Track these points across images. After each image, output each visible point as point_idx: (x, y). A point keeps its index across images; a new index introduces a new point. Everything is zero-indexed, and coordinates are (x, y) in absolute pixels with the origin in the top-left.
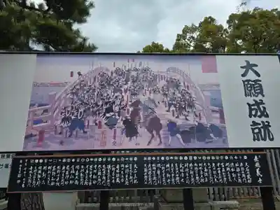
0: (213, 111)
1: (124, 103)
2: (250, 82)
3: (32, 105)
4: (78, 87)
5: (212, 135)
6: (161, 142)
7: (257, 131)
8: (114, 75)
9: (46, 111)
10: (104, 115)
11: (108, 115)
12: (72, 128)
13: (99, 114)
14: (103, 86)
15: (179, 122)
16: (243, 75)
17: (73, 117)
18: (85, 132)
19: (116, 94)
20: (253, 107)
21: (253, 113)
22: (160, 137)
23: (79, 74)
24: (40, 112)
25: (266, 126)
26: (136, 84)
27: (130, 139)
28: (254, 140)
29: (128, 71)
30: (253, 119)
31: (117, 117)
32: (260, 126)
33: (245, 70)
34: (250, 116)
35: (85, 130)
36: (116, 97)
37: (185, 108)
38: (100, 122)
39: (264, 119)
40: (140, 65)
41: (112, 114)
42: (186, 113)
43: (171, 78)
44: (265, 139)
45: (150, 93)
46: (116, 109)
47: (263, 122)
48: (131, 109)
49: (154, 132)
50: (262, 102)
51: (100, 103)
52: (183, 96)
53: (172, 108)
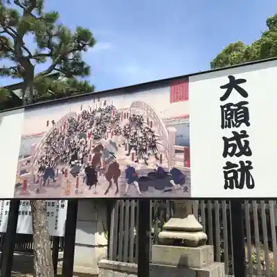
0: (177, 151)
1: (87, 149)
2: (232, 107)
3: (20, 157)
4: (51, 136)
5: (172, 182)
6: (117, 191)
7: (231, 175)
8: (81, 119)
9: (29, 162)
10: (70, 163)
11: (73, 163)
12: (45, 177)
13: (66, 162)
14: (70, 133)
15: (138, 167)
16: (223, 99)
17: (47, 167)
18: (55, 181)
19: (81, 140)
20: (230, 143)
21: (230, 150)
22: (117, 185)
23: (53, 122)
24: (24, 164)
25: (246, 168)
26: (99, 126)
27: (90, 188)
28: (226, 187)
29: (93, 113)
30: (228, 158)
31: (80, 165)
32: (236, 169)
33: (225, 90)
34: (225, 155)
35: (55, 179)
36: (81, 143)
37: (145, 150)
38: (66, 170)
39: (244, 158)
40: (105, 104)
41: (76, 161)
42: (146, 156)
43: (134, 115)
44: (241, 187)
45: (112, 135)
46: (80, 156)
47: (241, 163)
48: (93, 155)
49: (112, 180)
50: (244, 134)
51: (67, 151)
52: (145, 135)
53: (133, 151)
